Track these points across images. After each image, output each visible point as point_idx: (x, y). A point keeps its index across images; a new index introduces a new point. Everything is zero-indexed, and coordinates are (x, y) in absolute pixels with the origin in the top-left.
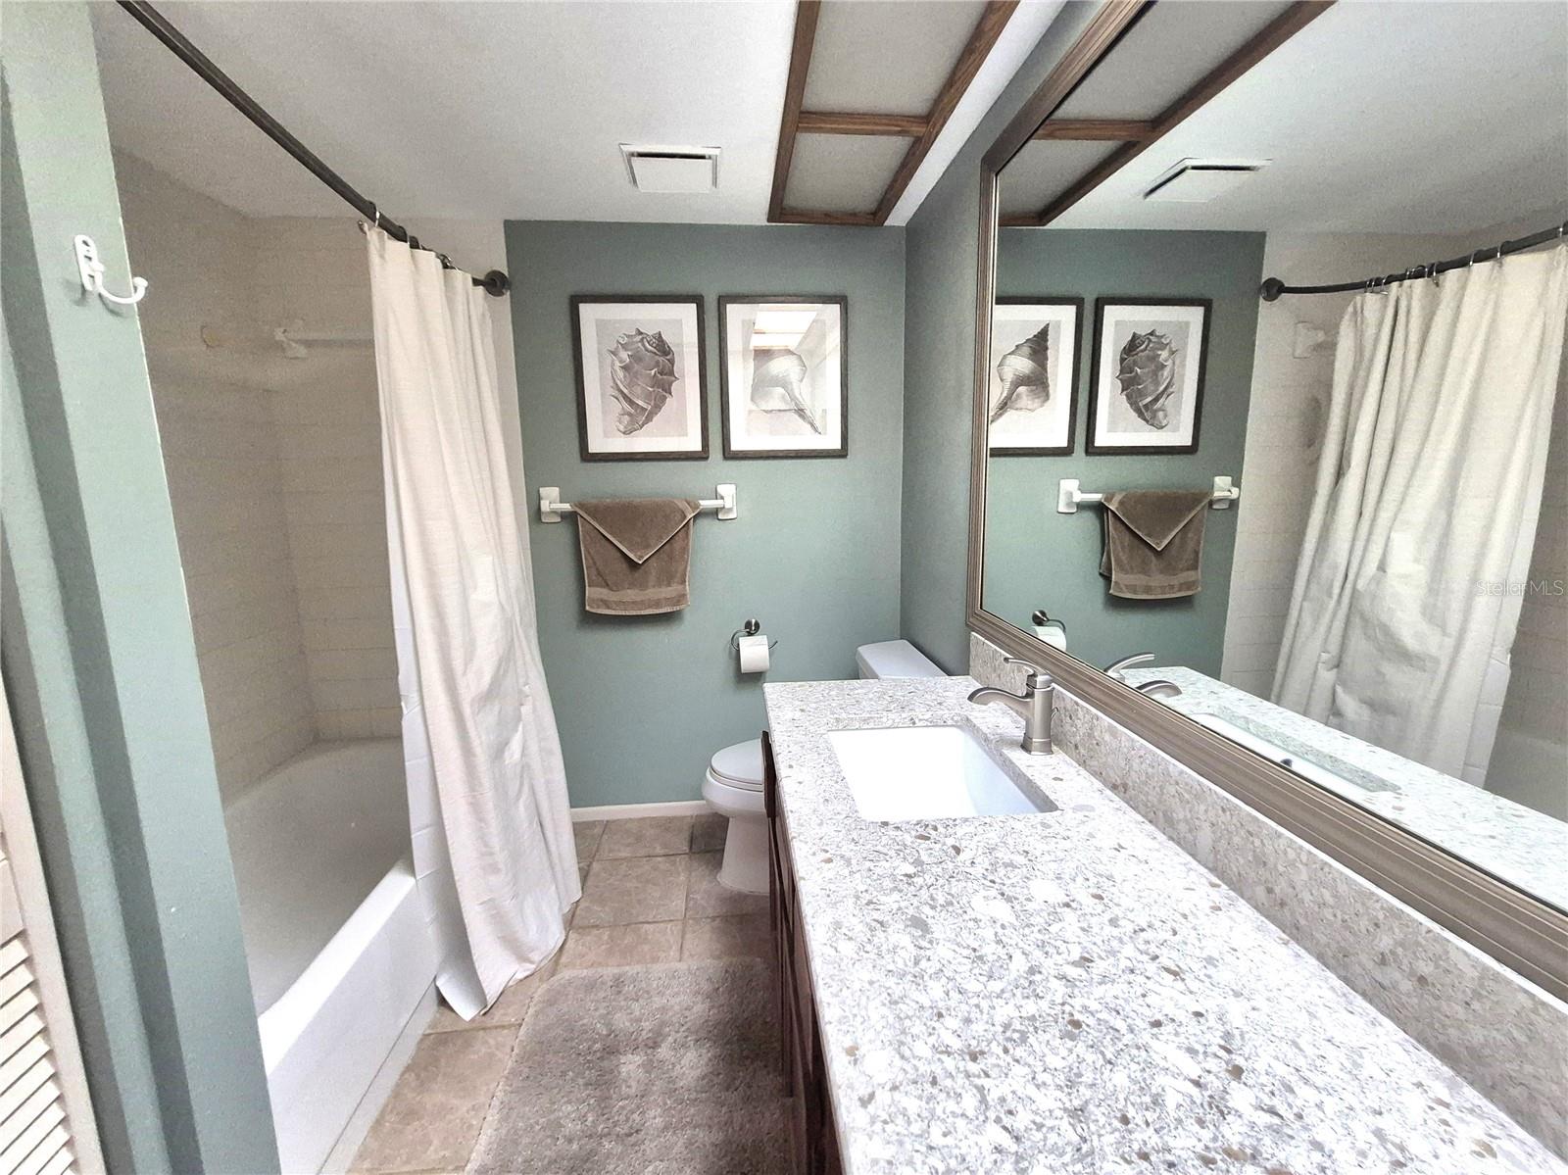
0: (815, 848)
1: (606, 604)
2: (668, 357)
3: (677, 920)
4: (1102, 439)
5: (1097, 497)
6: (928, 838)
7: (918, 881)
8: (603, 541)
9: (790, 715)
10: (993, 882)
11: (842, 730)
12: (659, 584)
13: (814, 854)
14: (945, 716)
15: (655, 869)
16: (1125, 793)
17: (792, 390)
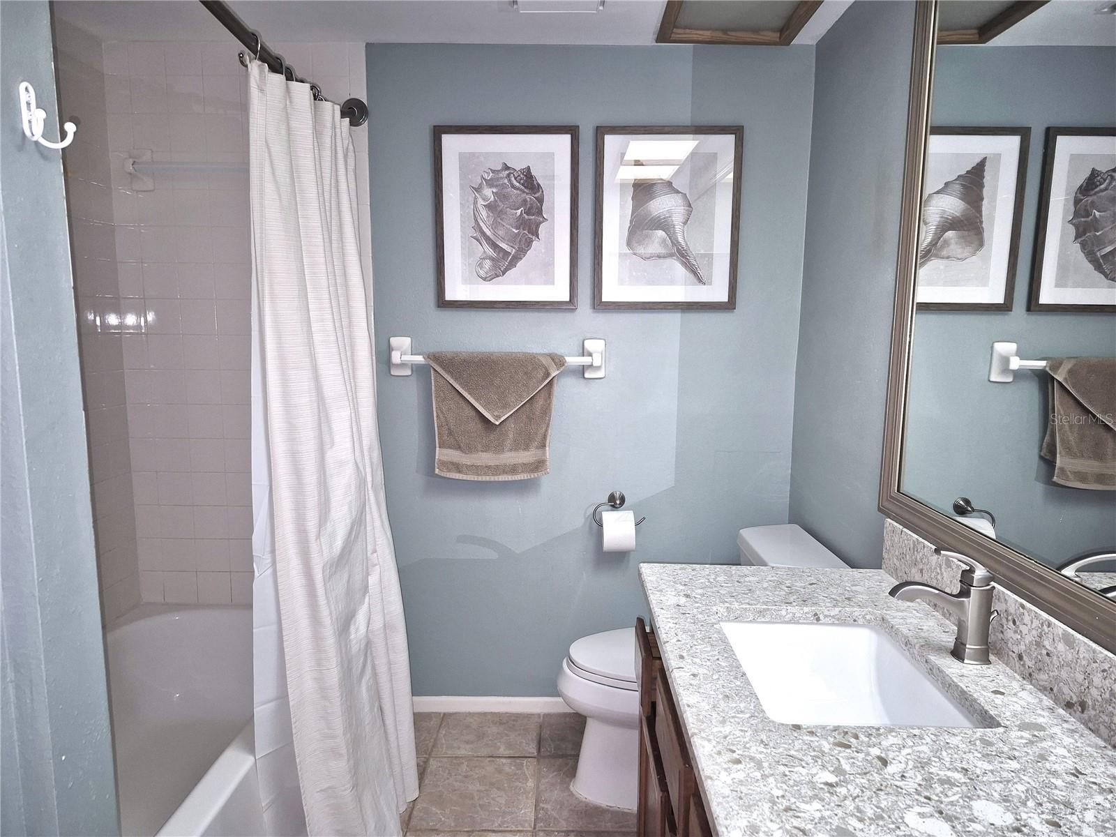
0: (719, 747)
1: (457, 467)
2: (536, 196)
3: (527, 831)
4: (1047, 295)
5: (1041, 364)
6: (849, 747)
7: (842, 791)
8: (458, 398)
9: (673, 600)
10: (929, 799)
11: (733, 621)
12: (516, 447)
13: (719, 753)
14: (856, 614)
15: (500, 772)
16: (1083, 712)
17: (675, 232)
